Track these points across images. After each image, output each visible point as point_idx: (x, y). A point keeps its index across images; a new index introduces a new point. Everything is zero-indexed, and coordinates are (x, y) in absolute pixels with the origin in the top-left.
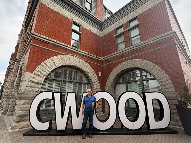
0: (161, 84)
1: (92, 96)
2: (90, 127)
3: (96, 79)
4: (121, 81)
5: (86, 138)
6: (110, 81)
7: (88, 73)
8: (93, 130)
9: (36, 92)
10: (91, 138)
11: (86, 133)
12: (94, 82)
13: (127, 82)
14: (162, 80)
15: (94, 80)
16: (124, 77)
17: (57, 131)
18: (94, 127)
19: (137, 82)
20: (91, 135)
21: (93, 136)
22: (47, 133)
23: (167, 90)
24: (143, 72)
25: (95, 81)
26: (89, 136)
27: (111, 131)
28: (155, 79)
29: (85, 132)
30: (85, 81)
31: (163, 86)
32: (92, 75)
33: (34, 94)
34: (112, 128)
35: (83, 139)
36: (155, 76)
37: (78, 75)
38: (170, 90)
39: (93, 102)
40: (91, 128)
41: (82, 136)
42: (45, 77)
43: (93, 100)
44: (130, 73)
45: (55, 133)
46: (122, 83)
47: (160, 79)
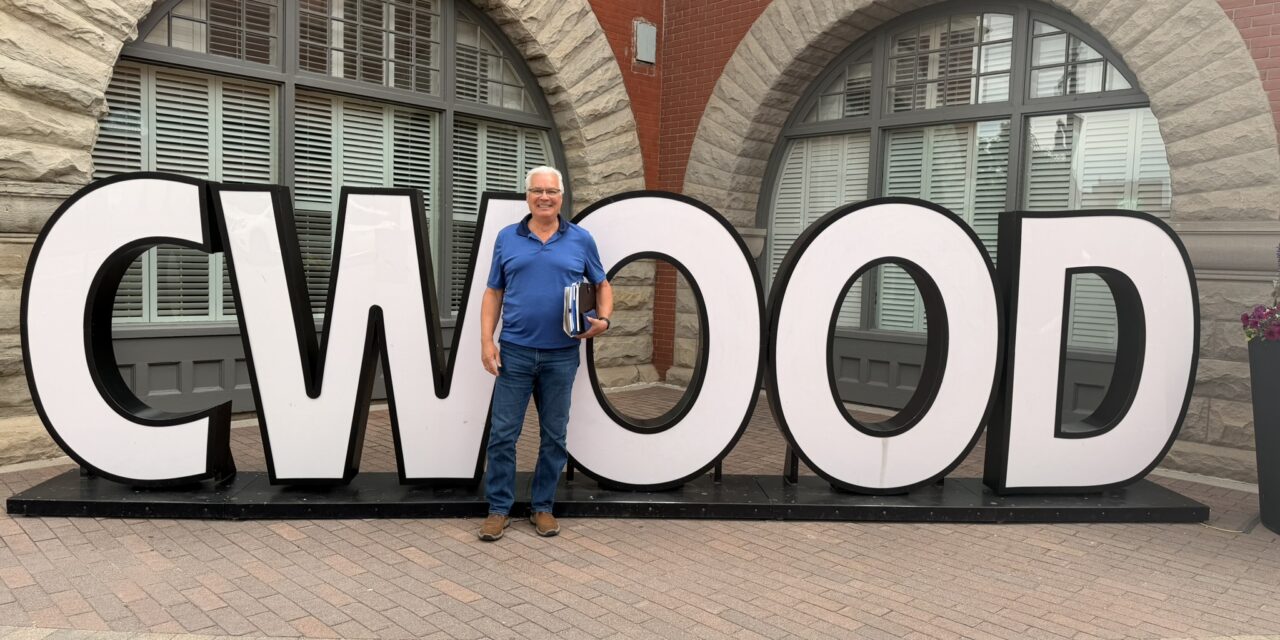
0: (1181, 146)
1: (562, 232)
2: (543, 460)
3: (602, 91)
4: (834, 111)
5: (511, 534)
6: (735, 116)
7: (531, 28)
8: (569, 487)
9: (56, 176)
10: (553, 534)
11: (510, 503)
12: (583, 110)
13: (886, 123)
14: (1193, 110)
15: (587, 97)
16: (863, 74)
17: (286, 490)
18: (573, 463)
19: (973, 121)
20: (546, 518)
21: (562, 523)
22: (203, 499)
23: (1216, 199)
24: (1047, 29)
25: (601, 103)
26: (534, 524)
27: (703, 496)
28: (1134, 99)
29: (502, 494)
30: (505, 98)
31: (1188, 163)
32: (567, 45)
33: (42, 197)
34: (713, 472)
35: (487, 539)
36: (1142, 77)
37: (435, 35)
38: (1237, 206)
39: (574, 275)
40: (550, 468)
41: (481, 521)
42: (114, 46)
43: (576, 265)
44: (926, 42)
45: (264, 497)
46: (836, 133)
47: (1179, 106)
